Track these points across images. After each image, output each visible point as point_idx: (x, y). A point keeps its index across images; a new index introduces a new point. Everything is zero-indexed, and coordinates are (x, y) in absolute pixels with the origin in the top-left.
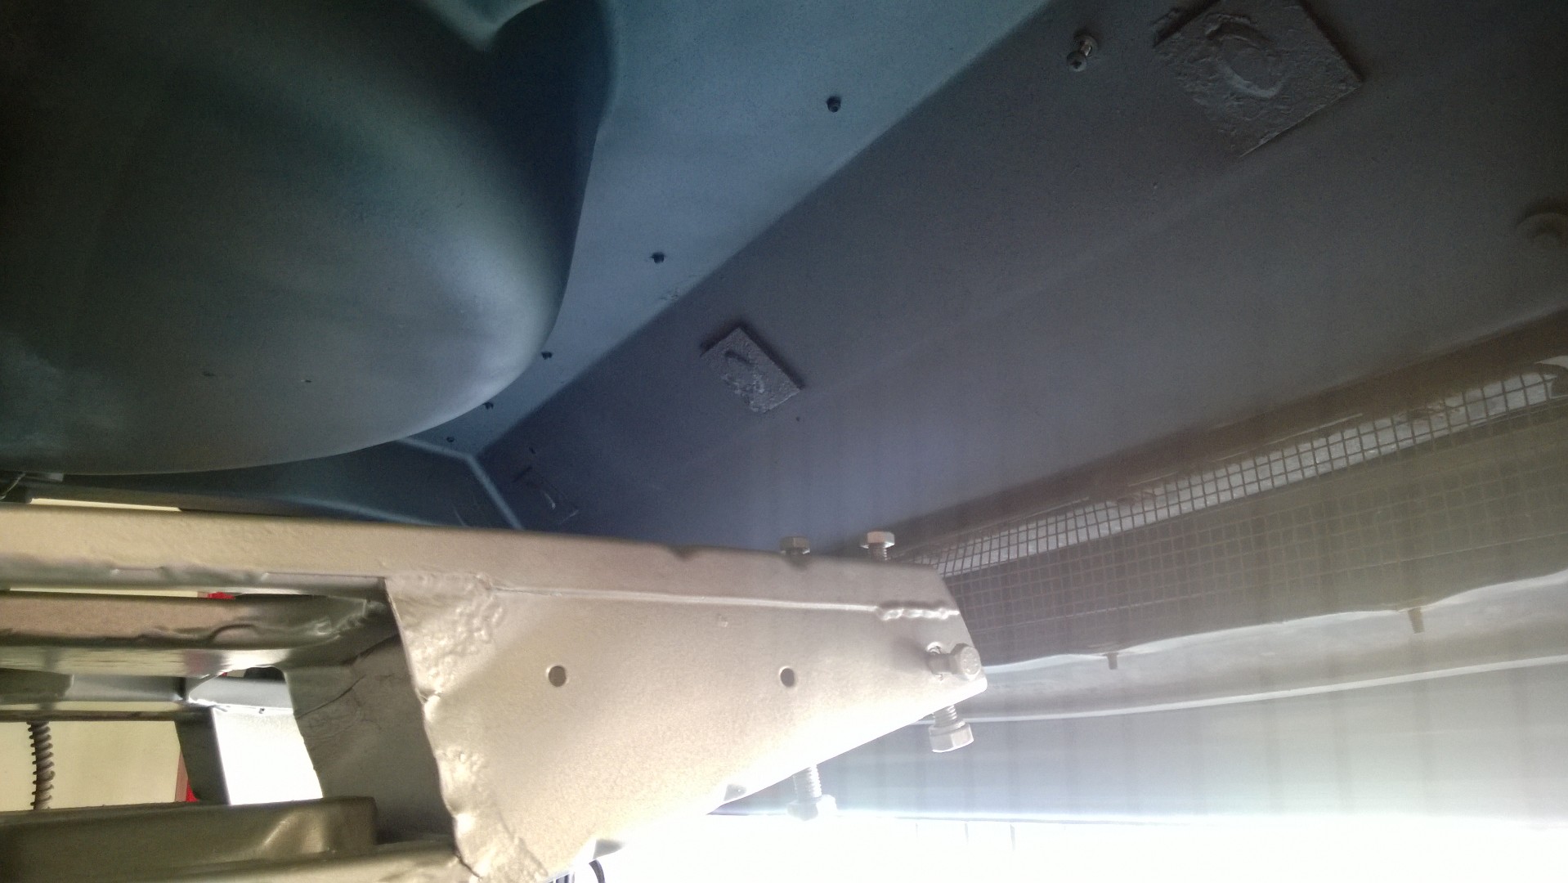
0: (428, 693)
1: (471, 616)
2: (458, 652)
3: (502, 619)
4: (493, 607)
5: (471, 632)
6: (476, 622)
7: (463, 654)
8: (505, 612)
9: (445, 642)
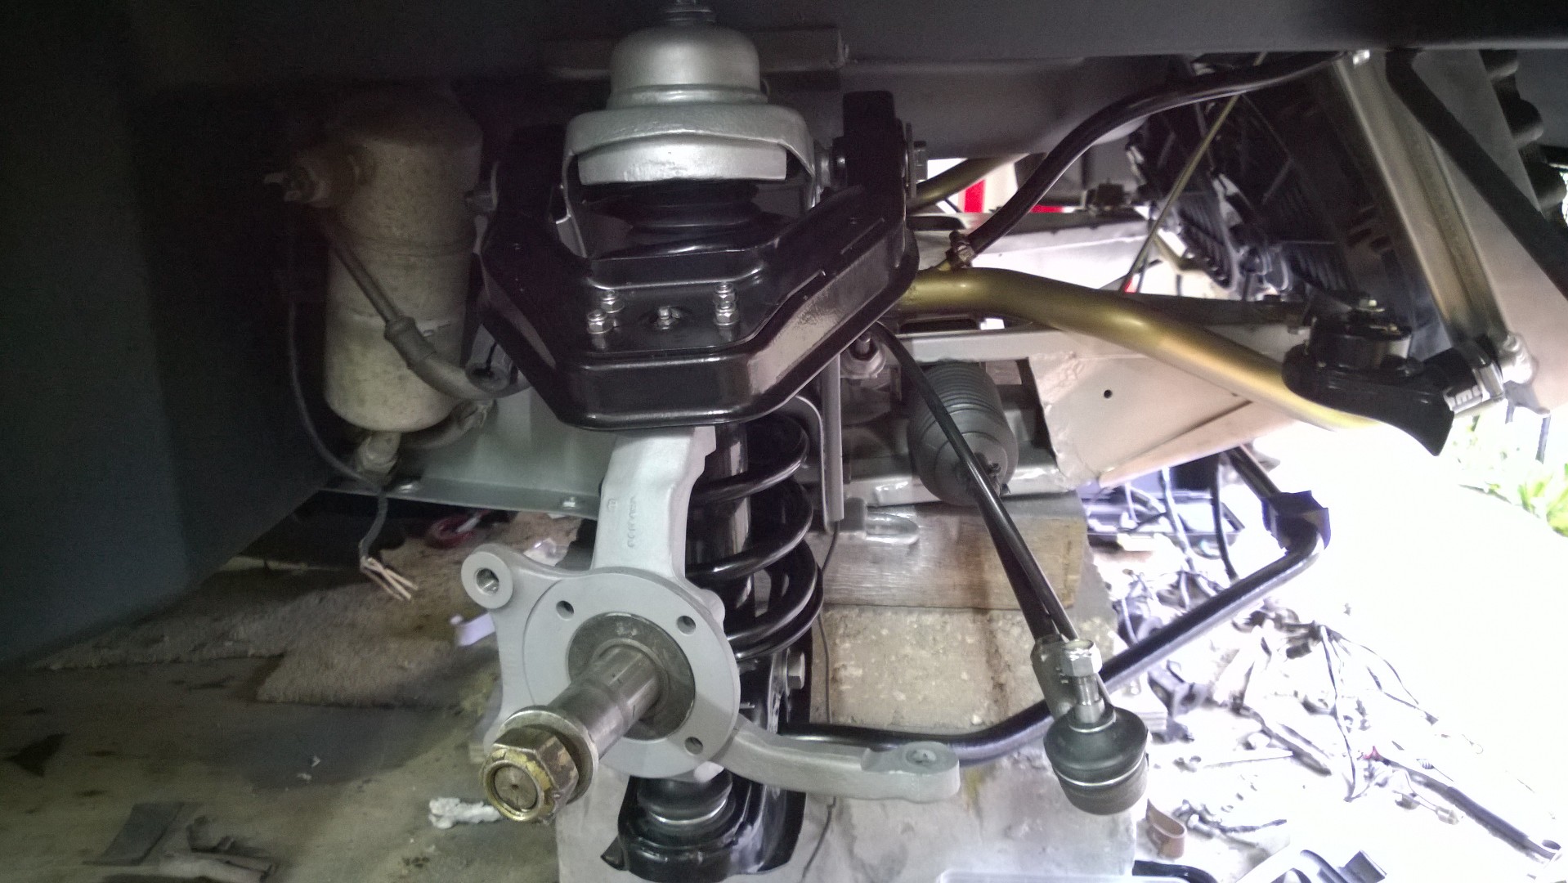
0: (1047, 404)
1: (1067, 369)
2: (1061, 385)
3: (1082, 370)
4: (1077, 366)
5: (1067, 377)
6: (1069, 372)
7: (1063, 386)
8: (1083, 367)
9: (1055, 382)
